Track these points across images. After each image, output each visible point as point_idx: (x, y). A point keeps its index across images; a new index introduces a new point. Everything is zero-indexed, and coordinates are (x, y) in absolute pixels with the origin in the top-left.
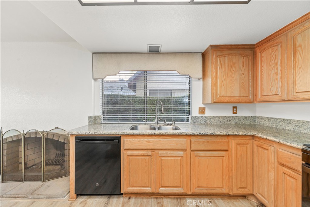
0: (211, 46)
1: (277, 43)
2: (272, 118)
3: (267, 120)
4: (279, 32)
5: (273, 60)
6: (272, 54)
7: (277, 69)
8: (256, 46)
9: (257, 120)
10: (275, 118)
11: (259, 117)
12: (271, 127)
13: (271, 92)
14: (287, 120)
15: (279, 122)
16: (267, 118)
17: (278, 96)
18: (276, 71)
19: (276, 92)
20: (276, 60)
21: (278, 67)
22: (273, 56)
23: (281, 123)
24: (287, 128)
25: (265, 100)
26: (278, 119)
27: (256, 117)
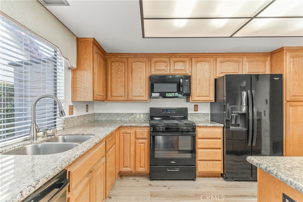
0: (94, 39)
1: (122, 61)
2: (108, 113)
3: (104, 116)
4: (124, 54)
5: (119, 71)
6: (119, 67)
7: (122, 79)
8: (106, 54)
9: (96, 116)
10: (110, 113)
11: (98, 113)
12: (107, 120)
13: (119, 94)
14: (117, 114)
15: (113, 116)
16: (104, 113)
17: (122, 97)
18: (121, 80)
19: (121, 94)
20: (122, 72)
21: (123, 78)
22: (119, 69)
23: (114, 116)
24: (117, 119)
25: (114, 99)
26: (112, 114)
27: (94, 114)
